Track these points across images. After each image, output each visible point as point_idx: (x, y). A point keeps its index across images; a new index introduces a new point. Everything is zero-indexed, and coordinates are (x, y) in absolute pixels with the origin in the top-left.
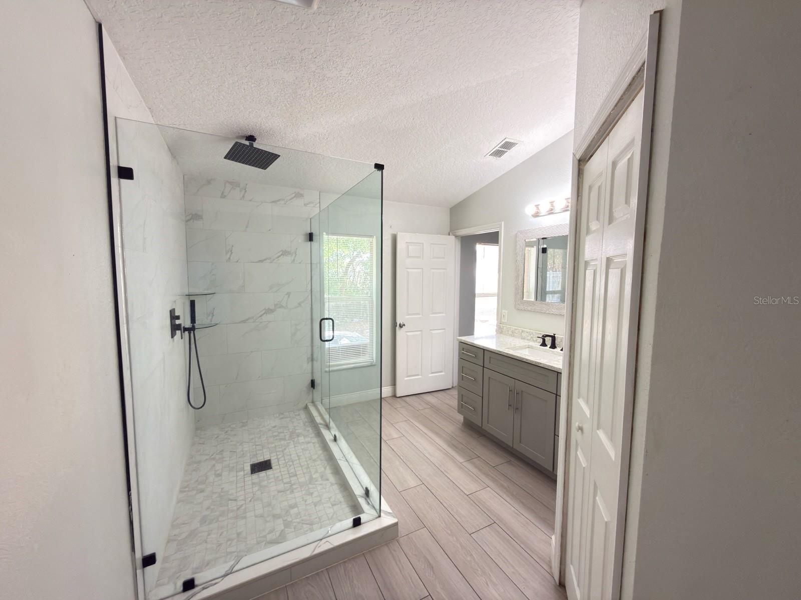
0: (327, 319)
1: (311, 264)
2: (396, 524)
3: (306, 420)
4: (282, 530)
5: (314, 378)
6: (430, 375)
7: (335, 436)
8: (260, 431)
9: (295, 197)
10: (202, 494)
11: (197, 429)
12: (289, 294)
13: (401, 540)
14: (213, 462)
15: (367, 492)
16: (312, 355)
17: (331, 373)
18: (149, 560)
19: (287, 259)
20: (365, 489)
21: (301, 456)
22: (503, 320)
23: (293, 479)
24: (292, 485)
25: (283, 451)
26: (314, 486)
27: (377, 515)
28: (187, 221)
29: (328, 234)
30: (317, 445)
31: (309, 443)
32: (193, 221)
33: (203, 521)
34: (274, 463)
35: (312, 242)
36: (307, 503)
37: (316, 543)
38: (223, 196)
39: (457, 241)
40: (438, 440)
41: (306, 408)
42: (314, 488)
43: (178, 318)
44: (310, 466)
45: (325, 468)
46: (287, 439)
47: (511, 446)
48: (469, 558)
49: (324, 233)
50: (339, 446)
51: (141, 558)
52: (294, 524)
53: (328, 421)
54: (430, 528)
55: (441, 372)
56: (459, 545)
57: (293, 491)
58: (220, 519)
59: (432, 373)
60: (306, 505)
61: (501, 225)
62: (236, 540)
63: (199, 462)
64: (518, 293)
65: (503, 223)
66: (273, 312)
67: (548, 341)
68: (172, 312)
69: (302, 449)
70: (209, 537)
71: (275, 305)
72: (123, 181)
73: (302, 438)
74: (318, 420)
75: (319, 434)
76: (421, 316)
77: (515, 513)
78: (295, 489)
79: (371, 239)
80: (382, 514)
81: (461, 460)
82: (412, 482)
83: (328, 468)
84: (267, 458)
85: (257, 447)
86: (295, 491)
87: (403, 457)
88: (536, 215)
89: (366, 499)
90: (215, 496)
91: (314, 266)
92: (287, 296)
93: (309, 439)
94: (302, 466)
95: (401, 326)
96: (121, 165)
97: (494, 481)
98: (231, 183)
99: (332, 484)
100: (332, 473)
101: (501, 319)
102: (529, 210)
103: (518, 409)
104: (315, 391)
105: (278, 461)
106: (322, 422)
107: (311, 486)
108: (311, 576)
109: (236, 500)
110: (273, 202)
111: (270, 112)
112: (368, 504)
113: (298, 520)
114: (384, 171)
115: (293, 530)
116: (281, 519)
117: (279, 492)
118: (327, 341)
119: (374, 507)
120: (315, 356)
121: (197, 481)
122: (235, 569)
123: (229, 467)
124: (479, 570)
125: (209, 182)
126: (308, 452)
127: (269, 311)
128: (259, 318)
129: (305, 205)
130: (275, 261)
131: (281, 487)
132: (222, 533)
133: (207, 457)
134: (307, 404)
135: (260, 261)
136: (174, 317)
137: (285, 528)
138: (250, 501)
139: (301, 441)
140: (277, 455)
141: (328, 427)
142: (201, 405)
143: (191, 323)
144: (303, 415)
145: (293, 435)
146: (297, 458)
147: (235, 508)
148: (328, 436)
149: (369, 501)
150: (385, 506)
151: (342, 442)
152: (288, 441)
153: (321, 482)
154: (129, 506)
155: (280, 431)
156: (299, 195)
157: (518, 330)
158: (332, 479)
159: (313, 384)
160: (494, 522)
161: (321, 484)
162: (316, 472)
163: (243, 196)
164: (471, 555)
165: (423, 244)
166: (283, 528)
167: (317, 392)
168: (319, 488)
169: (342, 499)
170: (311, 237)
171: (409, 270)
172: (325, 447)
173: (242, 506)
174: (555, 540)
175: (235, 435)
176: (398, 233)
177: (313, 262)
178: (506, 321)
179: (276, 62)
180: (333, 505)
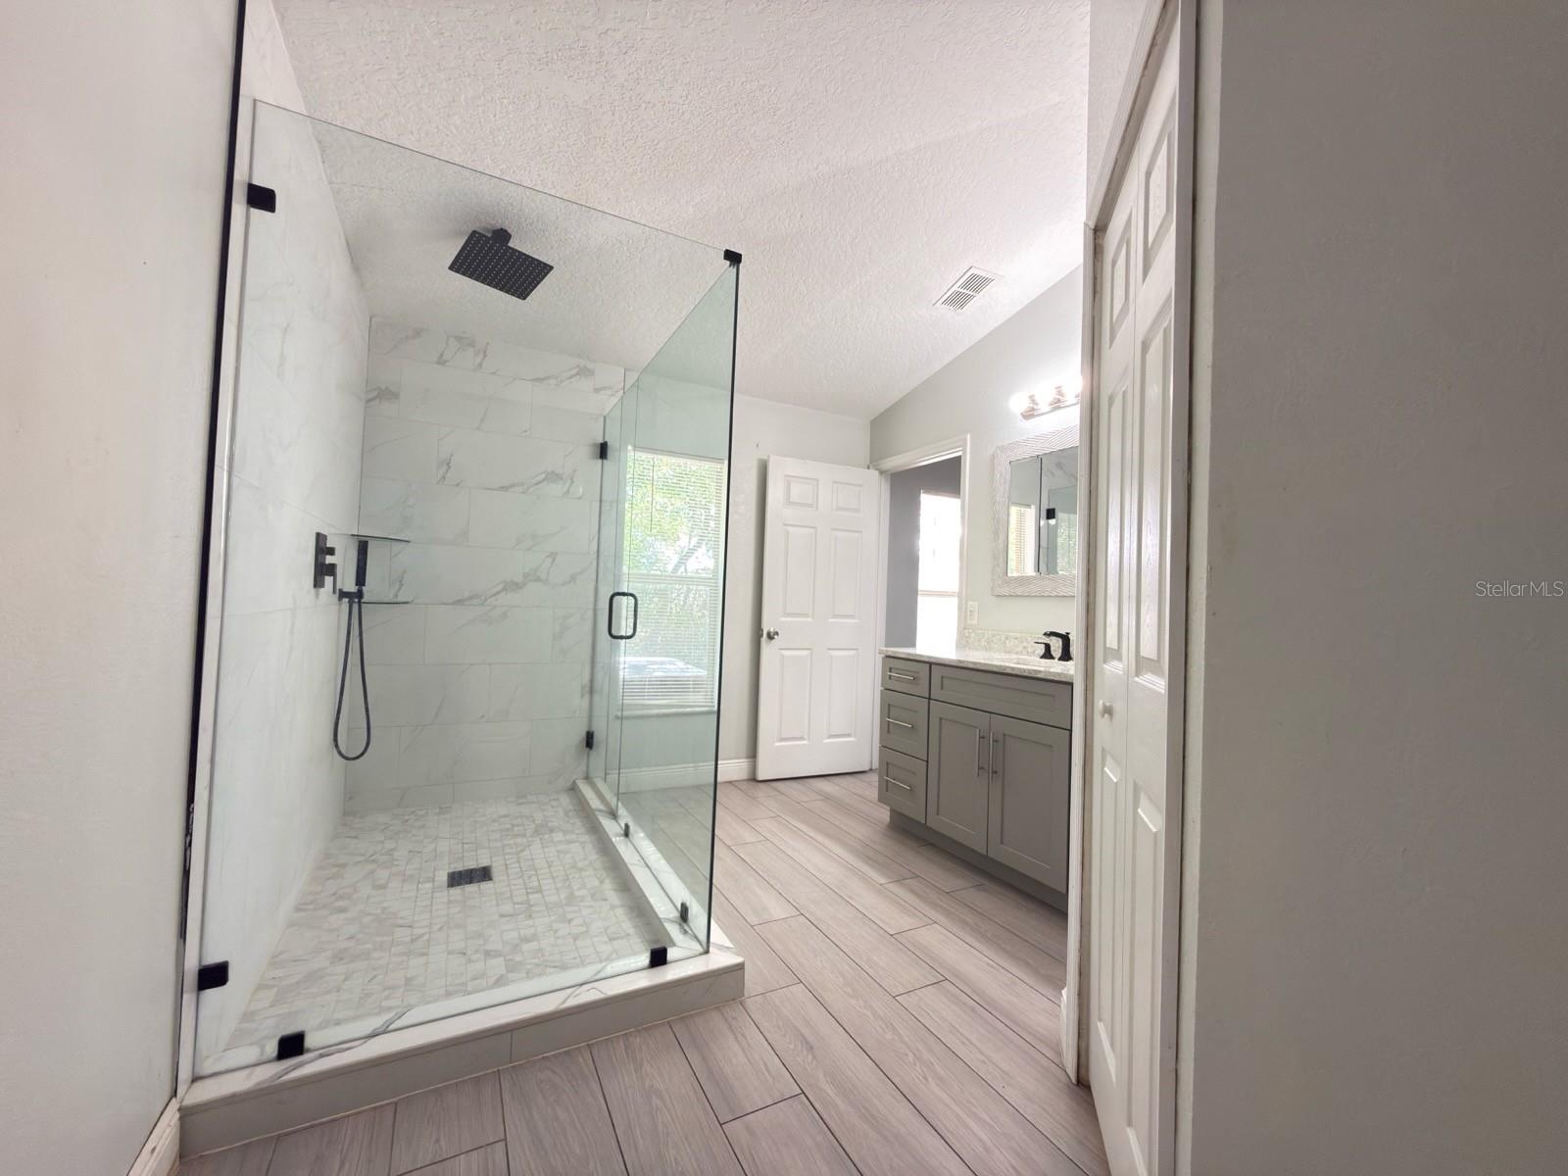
0: (624, 594)
1: (601, 501)
2: (740, 967)
3: (571, 807)
4: (502, 976)
5: (594, 729)
6: (827, 741)
7: (627, 826)
8: (476, 821)
9: (578, 374)
10: (342, 916)
11: (346, 814)
12: (553, 555)
13: (749, 1003)
14: (371, 867)
15: (684, 914)
16: (592, 681)
17: (624, 722)
18: (213, 976)
19: (556, 489)
20: (679, 908)
21: (552, 862)
22: (969, 622)
23: (534, 897)
24: (531, 906)
25: (517, 853)
26: (576, 908)
27: (701, 950)
28: (369, 401)
29: (636, 448)
30: (589, 846)
31: (570, 842)
32: (380, 402)
33: (339, 957)
34: (495, 873)
35: (605, 461)
36: (557, 935)
37: (569, 991)
38: (441, 361)
39: (883, 479)
40: (838, 850)
41: (573, 789)
42: (574, 912)
43: (331, 551)
44: (570, 877)
45: (602, 882)
46: (528, 835)
47: (984, 852)
48: (889, 1036)
49: (630, 447)
50: (633, 844)
51: (197, 969)
52: (529, 967)
53: (613, 806)
54: (810, 984)
55: (849, 735)
56: (869, 1014)
57: (530, 916)
58: (376, 955)
59: (831, 736)
60: (558, 938)
61: (965, 440)
62: (402, 990)
63: (343, 866)
64: (998, 565)
65: (969, 436)
66: (521, 588)
67: (1056, 645)
68: (320, 538)
69: (558, 851)
70: (347, 982)
71: (526, 575)
72: (255, 212)
73: (561, 834)
74: (595, 803)
75: (595, 829)
76: (810, 620)
77: (988, 965)
78: (537, 912)
79: (719, 466)
80: (711, 949)
81: (882, 880)
82: (777, 910)
83: (607, 881)
84: (484, 863)
85: (465, 846)
86: (534, 915)
87: (762, 871)
88: (1029, 414)
89: (680, 925)
90: (366, 920)
91: (606, 506)
92: (550, 560)
93: (574, 836)
94: (553, 878)
95: (770, 637)
96: (256, 182)
97: (948, 914)
98: (459, 339)
99: (613, 907)
100: (615, 890)
101: (966, 621)
102: (1017, 403)
103: (996, 772)
104: (593, 753)
105: (507, 868)
106: (602, 807)
107: (568, 909)
108: (553, 1055)
109: (411, 927)
110: (537, 380)
111: (539, 175)
112: (685, 932)
113: (535, 961)
114: (741, 265)
115: (525, 975)
116: (502, 958)
117: (502, 916)
118: (621, 637)
119: (696, 937)
120: (597, 684)
121: (334, 894)
122: (391, 1027)
123: (404, 875)
124: (910, 1054)
125: (418, 333)
126: (569, 856)
127: (513, 586)
128: (491, 597)
129: (597, 390)
130: (530, 490)
131: (507, 908)
132: (375, 977)
133: (362, 858)
134: (574, 782)
135: (502, 487)
136: (322, 548)
137: (508, 972)
138: (441, 929)
139: (556, 839)
140: (505, 860)
141: (614, 815)
142: (359, 753)
143: (357, 585)
144: (565, 800)
145: (542, 830)
146: (546, 866)
147: (408, 939)
148: (612, 828)
149: (686, 928)
150: (718, 935)
151: (639, 836)
152: (530, 839)
153: (592, 903)
154: (186, 835)
155: (515, 822)
156: (584, 372)
157: (998, 637)
158: (614, 898)
159: (589, 740)
160: (943, 978)
161: (591, 907)
162: (583, 886)
163: (480, 365)
164: (894, 1029)
165: (817, 480)
166: (504, 972)
167: (598, 757)
168: (585, 912)
169: (632, 931)
170: (603, 451)
171: (790, 529)
172: (606, 849)
173: (422, 936)
174: (1068, 995)
175: (424, 826)
176: (772, 457)
177: (604, 498)
178: (975, 622)
179: (555, 57)
180: (611, 939)
